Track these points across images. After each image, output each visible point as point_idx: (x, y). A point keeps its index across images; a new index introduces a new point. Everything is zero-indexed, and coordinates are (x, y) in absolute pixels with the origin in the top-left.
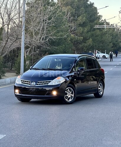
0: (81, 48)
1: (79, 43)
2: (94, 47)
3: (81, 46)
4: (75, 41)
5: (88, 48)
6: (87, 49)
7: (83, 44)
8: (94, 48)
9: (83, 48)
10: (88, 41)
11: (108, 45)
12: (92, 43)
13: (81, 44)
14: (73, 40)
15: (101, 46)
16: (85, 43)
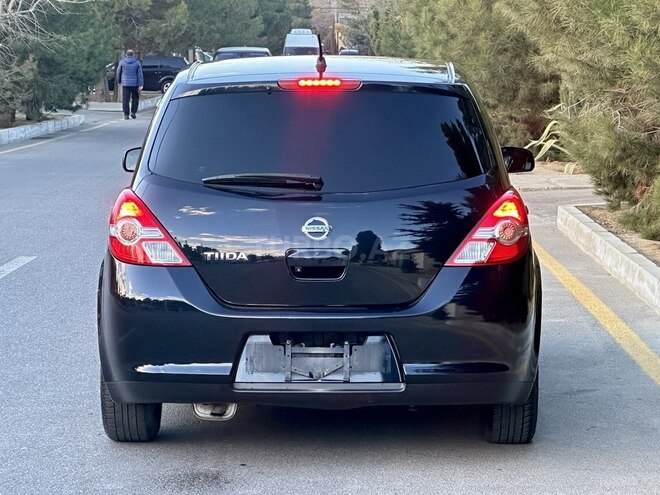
0: (145, 39)
1: (136, 19)
2: (194, 34)
3: (143, 31)
4: (118, 13)
5: (172, 39)
6: (169, 43)
7: (153, 23)
8: (195, 41)
9: (152, 40)
10: (170, 11)
11: (247, 27)
12: (188, 21)
13: (145, 24)
14: (113, 7)
15: (218, 31)
16: (161, 18)
